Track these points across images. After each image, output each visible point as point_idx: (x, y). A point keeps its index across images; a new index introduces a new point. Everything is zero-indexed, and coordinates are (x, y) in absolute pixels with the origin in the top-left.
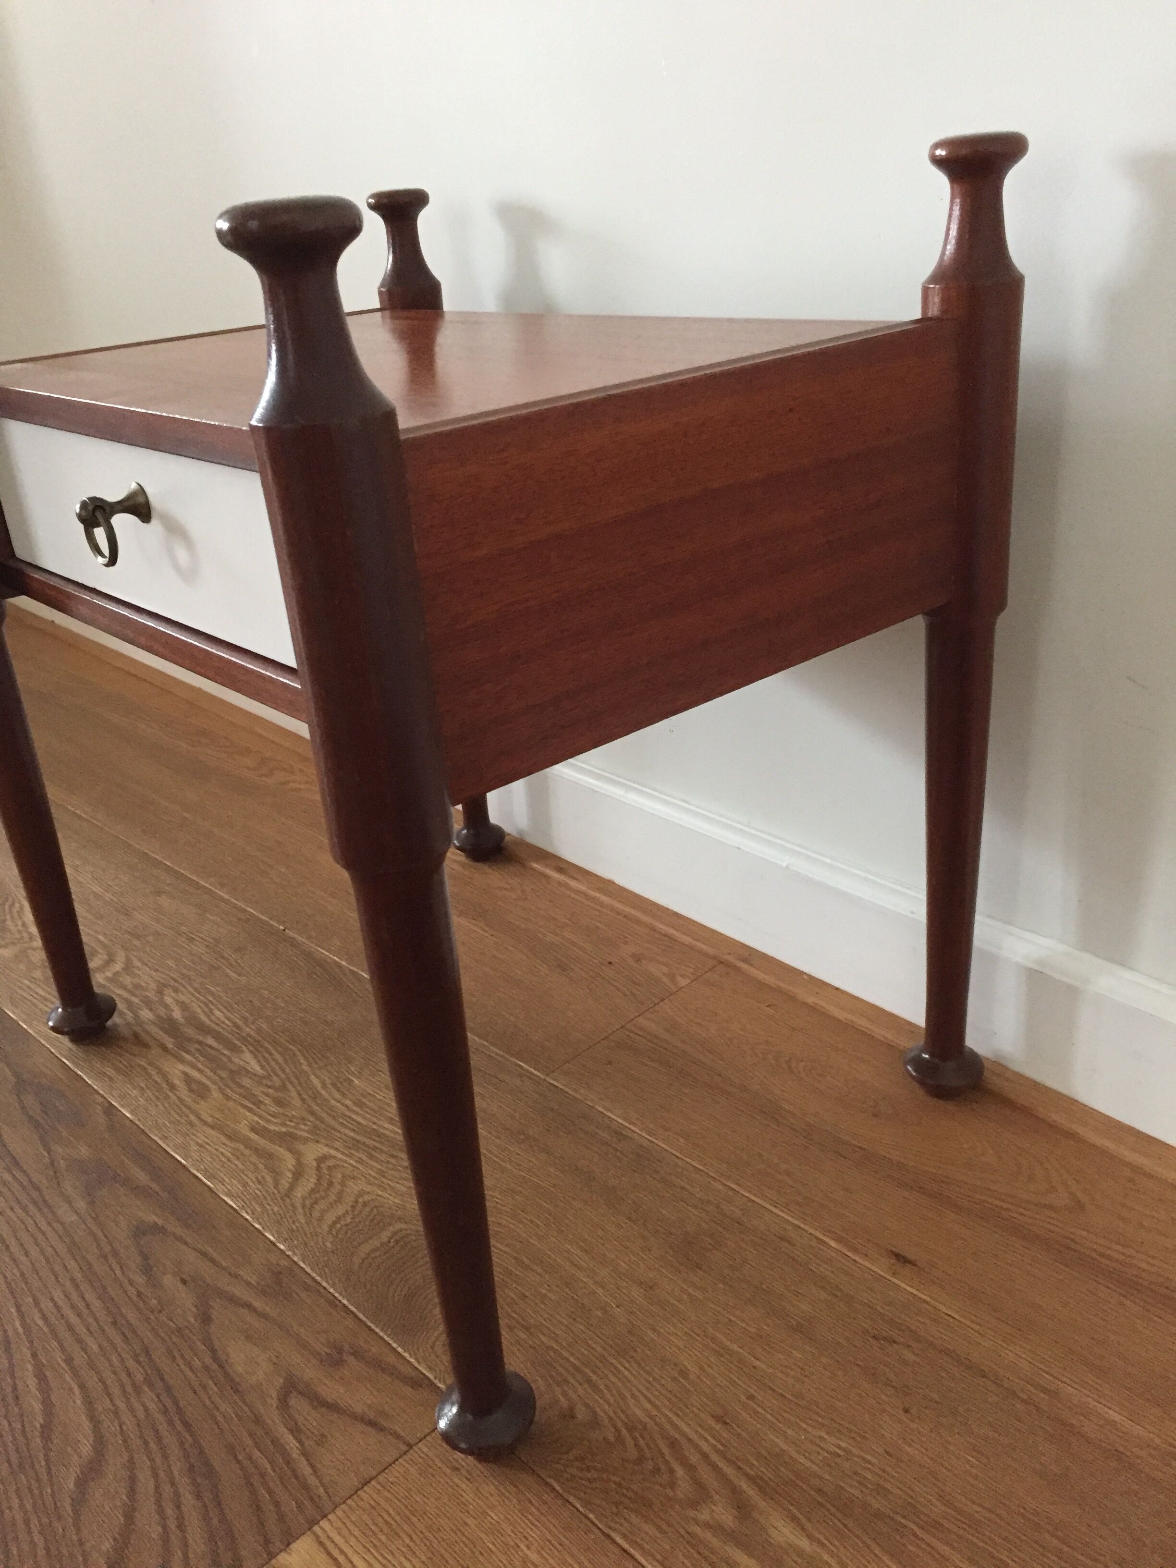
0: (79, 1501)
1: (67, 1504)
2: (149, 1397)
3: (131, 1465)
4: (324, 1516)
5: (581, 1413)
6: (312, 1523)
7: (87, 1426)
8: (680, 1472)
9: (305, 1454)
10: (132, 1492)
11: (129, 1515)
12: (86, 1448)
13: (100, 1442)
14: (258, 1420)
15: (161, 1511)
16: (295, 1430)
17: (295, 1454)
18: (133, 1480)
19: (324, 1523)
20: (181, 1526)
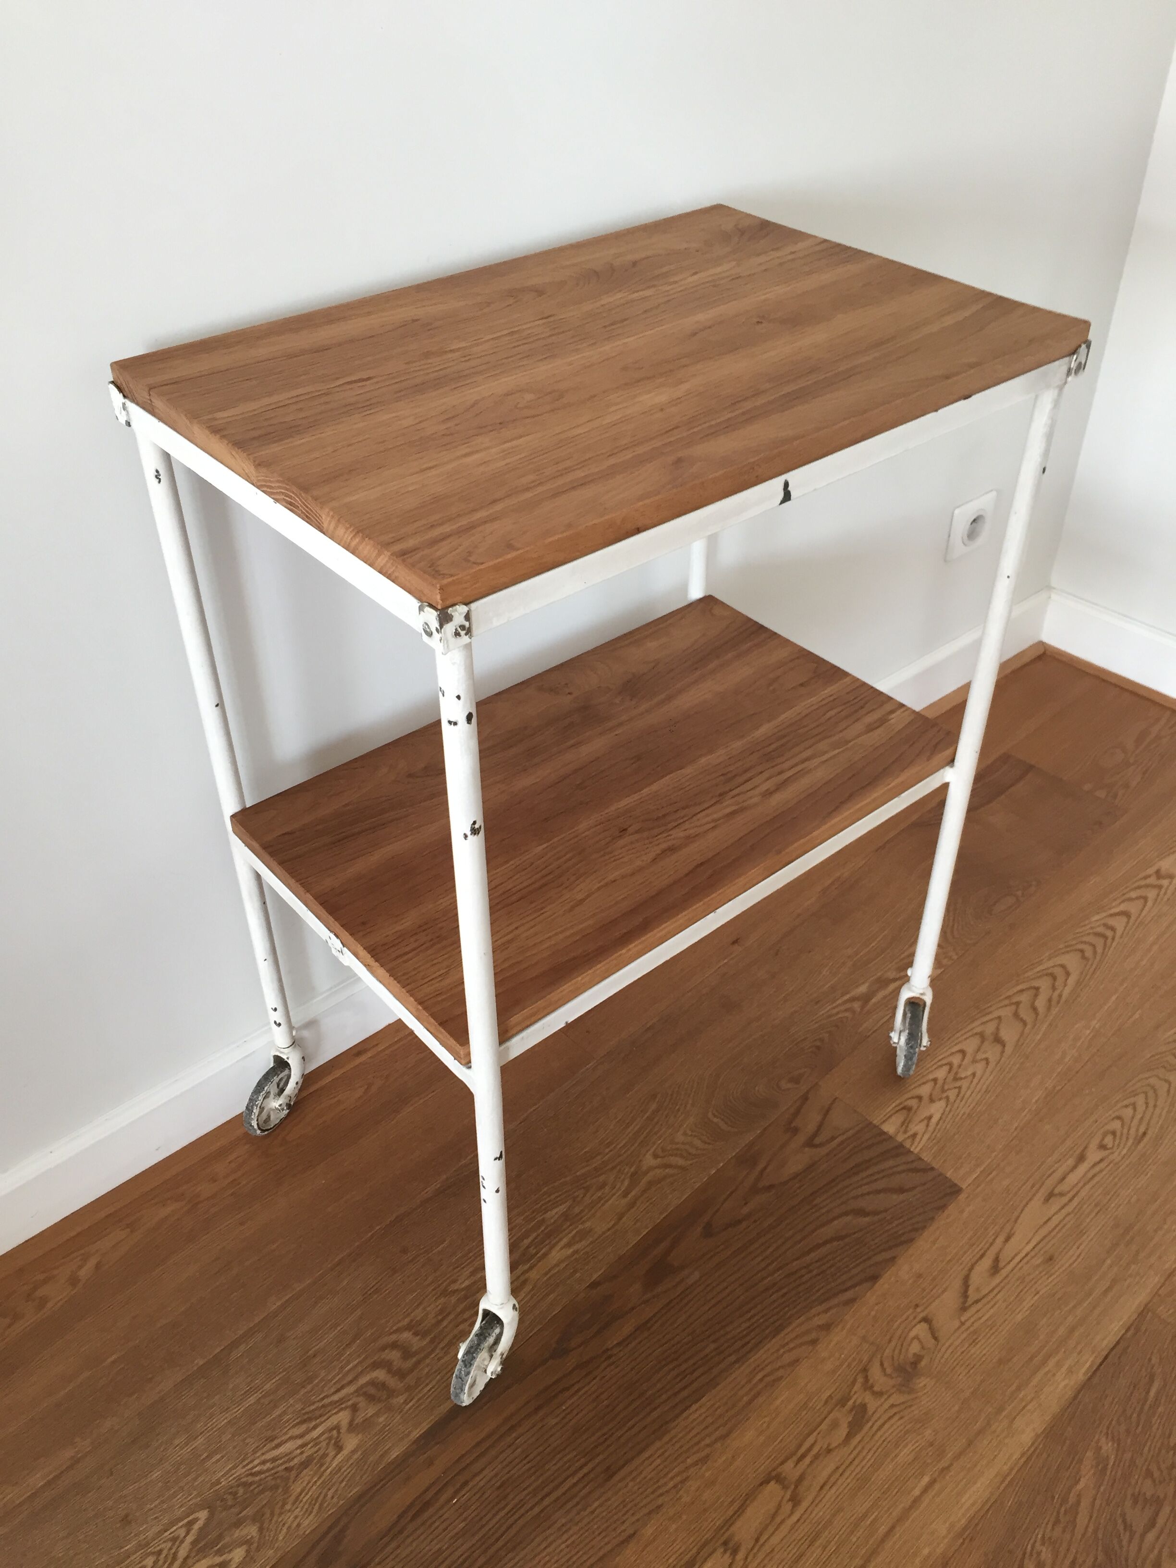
0: (875, 1213)
1: (876, 1218)
2: (818, 1200)
3: (856, 1198)
4: (871, 1123)
5: (818, 1043)
6: (875, 1126)
7: (836, 1222)
8: (840, 1016)
9: (843, 1134)
10: (869, 1193)
11: (878, 1192)
12: (849, 1218)
13: (846, 1214)
14: (828, 1154)
15: (876, 1180)
16: (833, 1138)
17: (845, 1137)
18: (863, 1195)
19: (875, 1122)
20: (883, 1171)
